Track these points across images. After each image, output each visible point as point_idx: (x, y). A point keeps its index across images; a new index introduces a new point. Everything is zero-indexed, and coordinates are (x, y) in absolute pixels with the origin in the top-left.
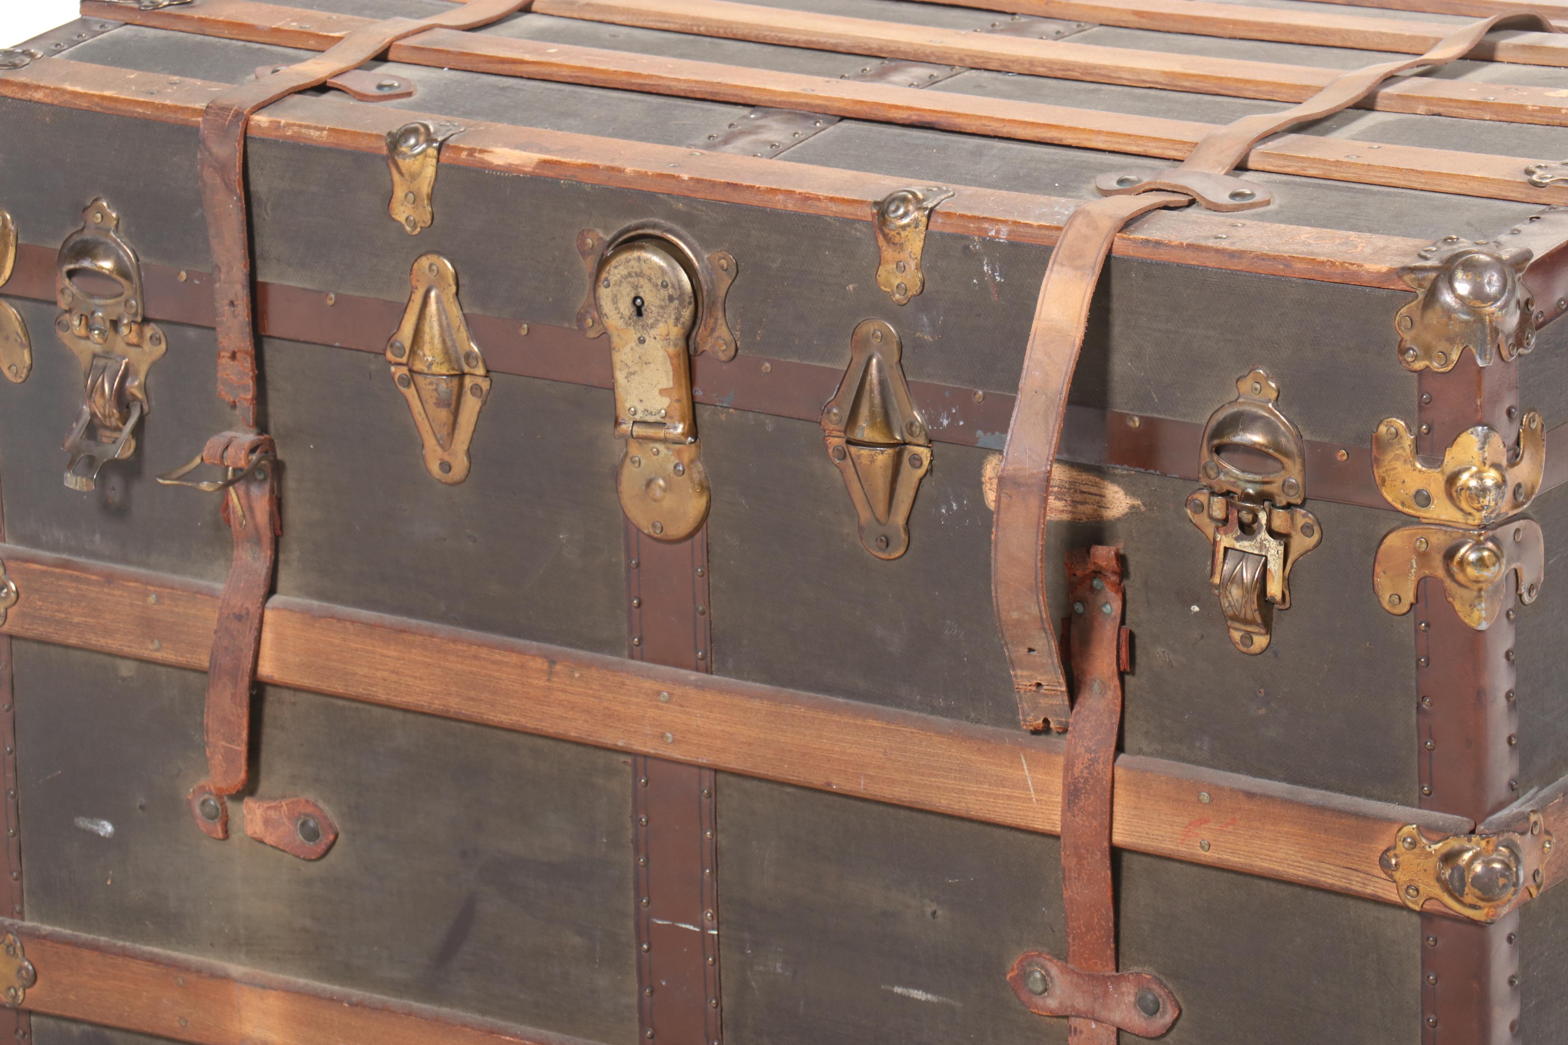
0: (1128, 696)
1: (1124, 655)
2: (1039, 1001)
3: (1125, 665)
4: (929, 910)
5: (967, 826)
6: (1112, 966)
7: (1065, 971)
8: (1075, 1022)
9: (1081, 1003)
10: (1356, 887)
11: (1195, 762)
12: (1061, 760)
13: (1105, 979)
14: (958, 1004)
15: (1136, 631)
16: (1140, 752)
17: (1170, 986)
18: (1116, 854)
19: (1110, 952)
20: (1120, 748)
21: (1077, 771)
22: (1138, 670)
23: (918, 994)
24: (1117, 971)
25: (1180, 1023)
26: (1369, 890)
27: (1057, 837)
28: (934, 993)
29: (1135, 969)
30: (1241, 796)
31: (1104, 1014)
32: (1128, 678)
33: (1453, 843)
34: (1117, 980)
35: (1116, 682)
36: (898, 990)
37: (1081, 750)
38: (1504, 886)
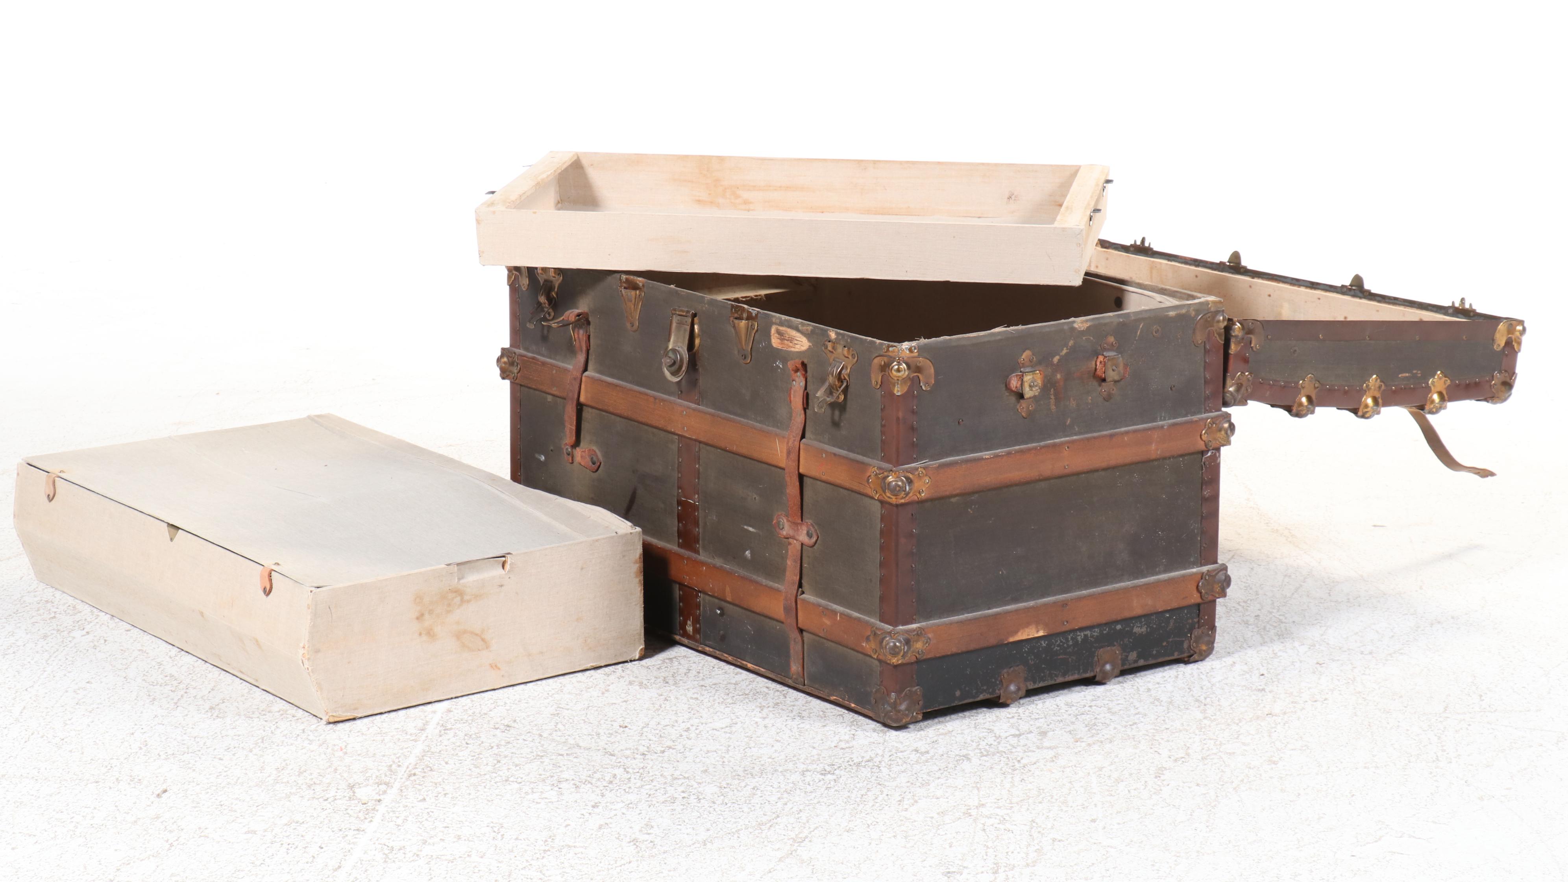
0: (807, 417)
1: (805, 401)
2: (781, 531)
3: (805, 406)
4: (754, 497)
5: (764, 466)
6: (800, 519)
7: (788, 521)
8: (791, 540)
9: (791, 533)
10: (862, 490)
11: (823, 443)
12: (786, 440)
13: (799, 523)
14: (761, 533)
15: (809, 393)
16: (810, 439)
17: (816, 527)
18: (801, 477)
19: (800, 514)
20: (803, 436)
21: (790, 444)
22: (809, 408)
23: (751, 529)
24: (802, 521)
25: (818, 542)
26: (865, 491)
27: (783, 469)
28: (755, 529)
29: (807, 521)
30: (833, 455)
31: (797, 537)
32: (807, 410)
33: (886, 474)
34: (801, 524)
35: (803, 412)
36: (746, 527)
37: (792, 436)
38: (899, 490)
